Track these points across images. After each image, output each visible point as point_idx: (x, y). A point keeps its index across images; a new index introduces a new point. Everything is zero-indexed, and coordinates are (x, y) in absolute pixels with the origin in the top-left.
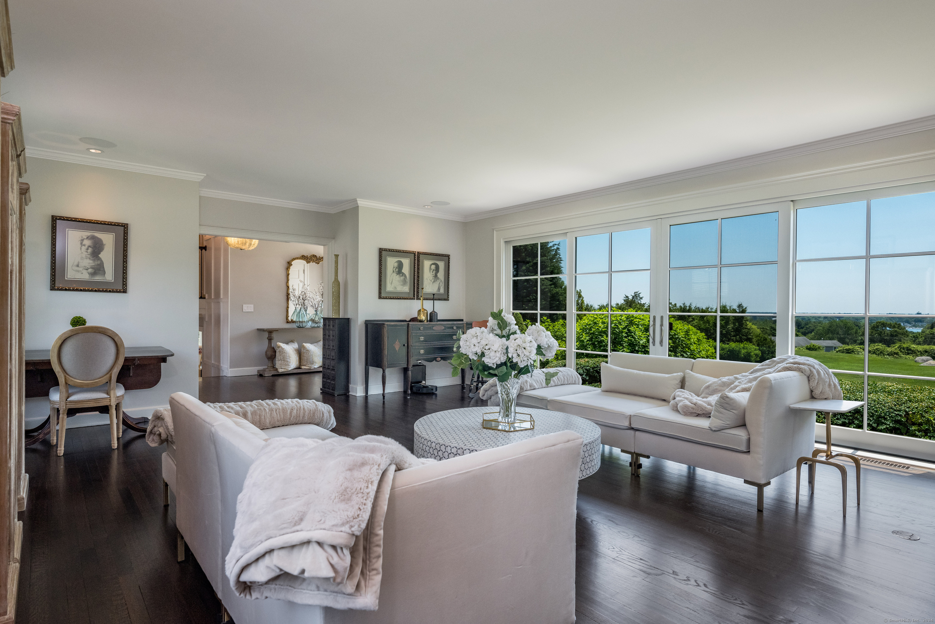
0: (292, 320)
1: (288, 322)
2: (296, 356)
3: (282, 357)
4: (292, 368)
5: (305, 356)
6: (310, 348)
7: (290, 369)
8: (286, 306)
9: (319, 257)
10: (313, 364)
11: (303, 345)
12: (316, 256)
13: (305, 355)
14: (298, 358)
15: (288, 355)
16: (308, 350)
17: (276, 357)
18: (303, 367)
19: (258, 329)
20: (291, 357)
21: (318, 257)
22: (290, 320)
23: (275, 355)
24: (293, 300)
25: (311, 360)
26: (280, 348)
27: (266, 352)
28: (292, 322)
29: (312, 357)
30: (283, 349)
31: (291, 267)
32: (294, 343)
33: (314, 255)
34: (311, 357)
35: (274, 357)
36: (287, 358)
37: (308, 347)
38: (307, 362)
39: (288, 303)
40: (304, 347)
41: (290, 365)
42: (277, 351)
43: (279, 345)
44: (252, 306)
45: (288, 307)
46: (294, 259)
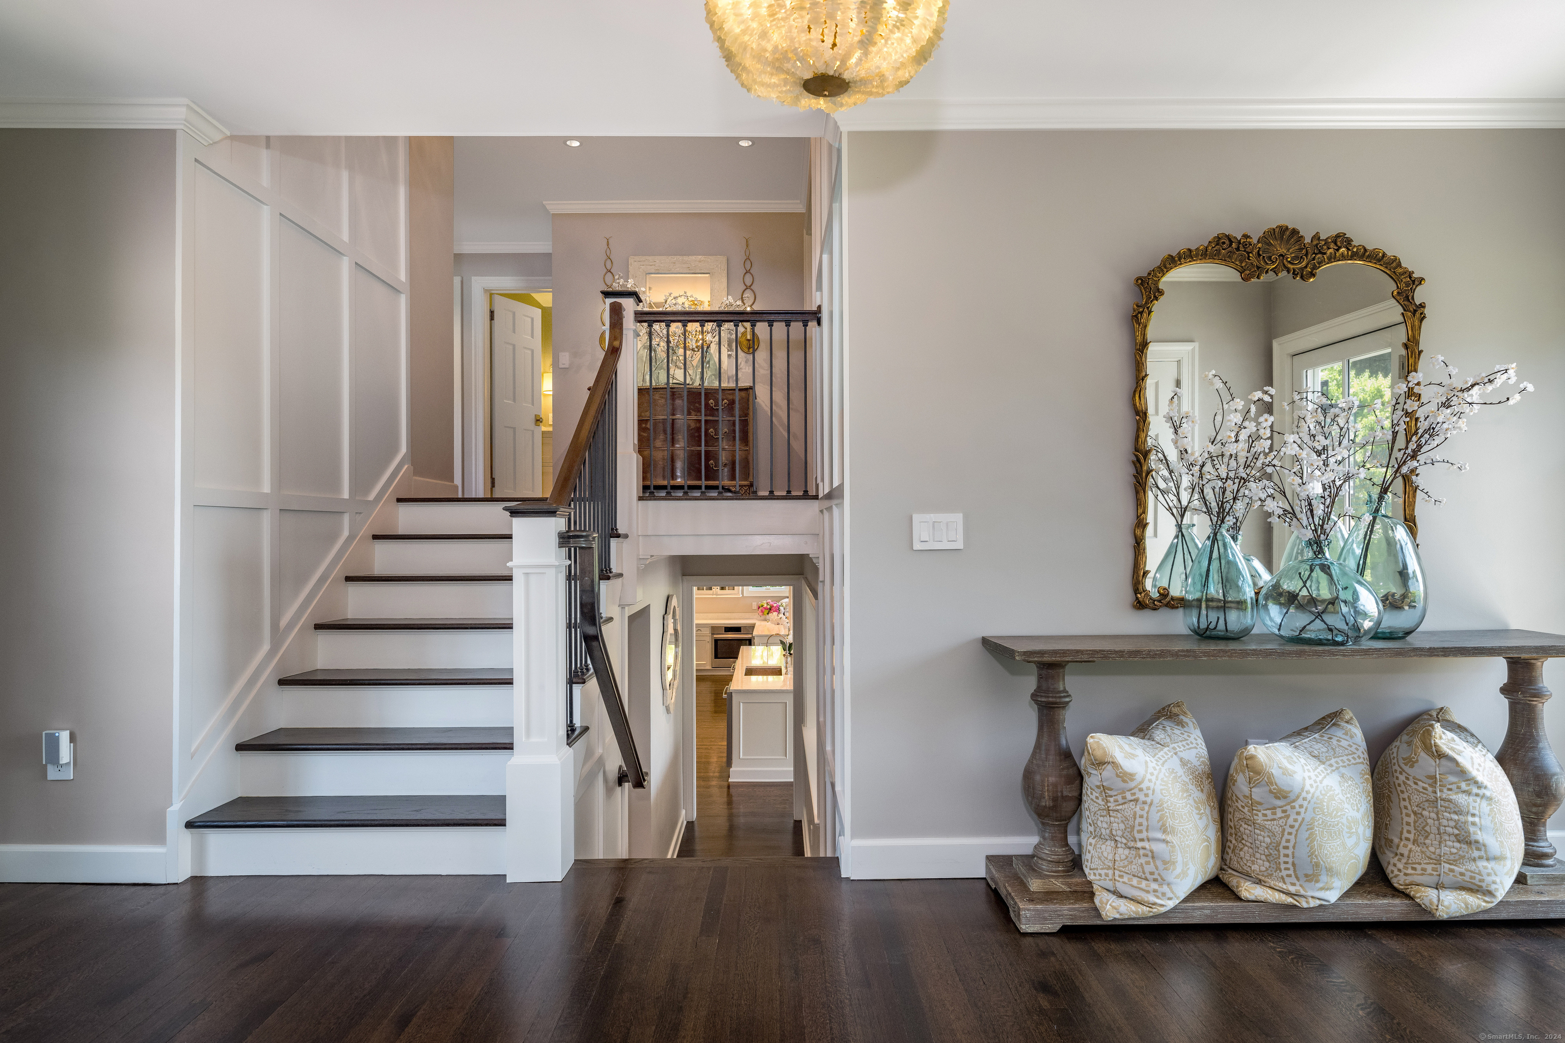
0: (1164, 594)
1: (1140, 605)
2: (1201, 824)
3: (1118, 827)
4: (1183, 896)
5: (1263, 828)
6: (1298, 777)
7: (1171, 904)
8: (1131, 518)
9: (1316, 237)
10: (1312, 878)
11: (1252, 757)
12: (1295, 232)
13: (1260, 819)
14: (1212, 833)
15: (1155, 817)
16: (1281, 794)
17: (1085, 805)
18: (1249, 891)
19: (986, 642)
20: (1173, 832)
21: (1308, 240)
22: (1155, 595)
23: (1079, 800)
24: (1162, 485)
25: (1302, 852)
26: (1108, 772)
27: (1028, 775)
28: (1166, 601)
29: (1311, 838)
30: (1126, 777)
31: (1157, 306)
32: (1181, 724)
33: (1283, 229)
34: (1304, 835)
35: (1069, 806)
36: (1152, 834)
37: (1286, 772)
38: (1273, 858)
39: (1140, 504)
40: (1256, 772)
41: (1170, 877)
42: (1092, 781)
43: (1098, 753)
44: (957, 518)
45: (1141, 524)
46: (1171, 262)
